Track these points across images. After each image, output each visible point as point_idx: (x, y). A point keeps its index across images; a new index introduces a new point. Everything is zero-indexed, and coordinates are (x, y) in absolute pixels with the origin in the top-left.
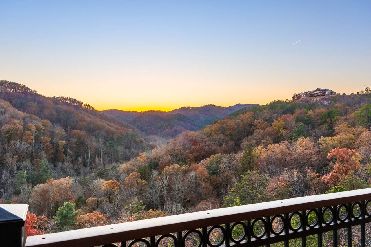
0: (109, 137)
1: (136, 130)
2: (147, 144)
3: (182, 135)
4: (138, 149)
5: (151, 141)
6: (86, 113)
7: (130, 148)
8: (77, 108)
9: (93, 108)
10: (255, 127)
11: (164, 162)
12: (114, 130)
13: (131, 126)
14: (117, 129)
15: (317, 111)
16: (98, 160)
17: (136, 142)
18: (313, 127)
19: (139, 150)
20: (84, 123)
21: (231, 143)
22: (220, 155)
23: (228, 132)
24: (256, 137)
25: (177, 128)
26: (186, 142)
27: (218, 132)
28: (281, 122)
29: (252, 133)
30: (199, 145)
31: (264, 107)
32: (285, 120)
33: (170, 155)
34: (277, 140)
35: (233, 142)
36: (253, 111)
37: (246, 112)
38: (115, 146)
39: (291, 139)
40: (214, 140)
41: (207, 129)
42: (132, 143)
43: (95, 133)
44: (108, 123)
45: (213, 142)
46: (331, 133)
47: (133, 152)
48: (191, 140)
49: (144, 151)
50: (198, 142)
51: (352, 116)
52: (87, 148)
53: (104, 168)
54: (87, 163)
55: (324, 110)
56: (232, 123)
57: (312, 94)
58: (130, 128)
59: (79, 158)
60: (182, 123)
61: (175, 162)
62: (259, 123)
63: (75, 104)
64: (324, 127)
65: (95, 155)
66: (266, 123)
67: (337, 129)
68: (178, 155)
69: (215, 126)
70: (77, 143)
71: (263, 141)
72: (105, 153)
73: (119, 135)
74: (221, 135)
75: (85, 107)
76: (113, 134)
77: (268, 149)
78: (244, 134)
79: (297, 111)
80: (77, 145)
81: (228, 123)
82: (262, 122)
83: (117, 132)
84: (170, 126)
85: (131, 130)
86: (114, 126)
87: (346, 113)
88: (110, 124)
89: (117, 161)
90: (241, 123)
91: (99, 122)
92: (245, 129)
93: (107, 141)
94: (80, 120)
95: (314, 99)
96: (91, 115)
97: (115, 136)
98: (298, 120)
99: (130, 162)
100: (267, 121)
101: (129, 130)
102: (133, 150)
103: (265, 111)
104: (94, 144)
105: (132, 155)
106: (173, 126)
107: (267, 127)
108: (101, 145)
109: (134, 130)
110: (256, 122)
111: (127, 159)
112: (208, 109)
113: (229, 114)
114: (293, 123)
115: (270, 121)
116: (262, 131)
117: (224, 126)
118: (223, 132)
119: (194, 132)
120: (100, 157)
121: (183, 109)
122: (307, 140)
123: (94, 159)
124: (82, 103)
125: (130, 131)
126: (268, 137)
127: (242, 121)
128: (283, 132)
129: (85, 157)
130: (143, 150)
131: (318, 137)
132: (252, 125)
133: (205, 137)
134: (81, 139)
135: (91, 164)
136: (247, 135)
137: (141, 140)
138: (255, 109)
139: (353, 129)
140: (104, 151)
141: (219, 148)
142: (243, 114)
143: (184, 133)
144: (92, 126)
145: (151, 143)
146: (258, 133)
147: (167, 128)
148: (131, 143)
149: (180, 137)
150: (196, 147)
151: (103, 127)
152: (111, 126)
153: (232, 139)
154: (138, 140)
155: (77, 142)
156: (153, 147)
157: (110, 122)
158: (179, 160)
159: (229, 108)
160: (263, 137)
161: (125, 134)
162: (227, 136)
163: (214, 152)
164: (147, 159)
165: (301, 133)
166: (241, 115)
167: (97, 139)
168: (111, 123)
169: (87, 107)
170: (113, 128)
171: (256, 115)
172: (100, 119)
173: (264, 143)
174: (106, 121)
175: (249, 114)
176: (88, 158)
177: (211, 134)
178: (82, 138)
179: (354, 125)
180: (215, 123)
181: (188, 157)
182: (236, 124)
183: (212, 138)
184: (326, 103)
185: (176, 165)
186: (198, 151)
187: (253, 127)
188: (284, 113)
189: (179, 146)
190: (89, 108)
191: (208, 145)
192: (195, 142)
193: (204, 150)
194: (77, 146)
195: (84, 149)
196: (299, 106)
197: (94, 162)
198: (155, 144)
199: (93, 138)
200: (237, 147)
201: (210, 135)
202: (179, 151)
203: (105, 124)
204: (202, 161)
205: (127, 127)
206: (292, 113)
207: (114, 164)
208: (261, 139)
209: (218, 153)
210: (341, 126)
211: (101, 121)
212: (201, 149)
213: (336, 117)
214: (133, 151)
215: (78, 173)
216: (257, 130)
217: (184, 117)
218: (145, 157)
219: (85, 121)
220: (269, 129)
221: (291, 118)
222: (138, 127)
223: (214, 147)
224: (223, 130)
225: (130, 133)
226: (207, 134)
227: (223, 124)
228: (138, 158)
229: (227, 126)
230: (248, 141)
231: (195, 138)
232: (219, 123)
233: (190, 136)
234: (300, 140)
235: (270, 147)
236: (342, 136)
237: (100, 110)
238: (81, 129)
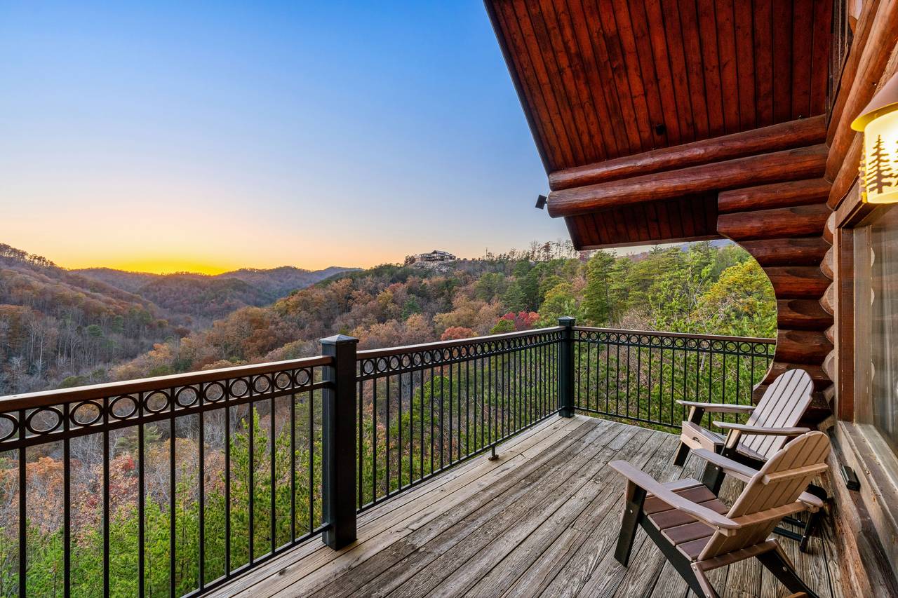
0: (89, 316)
1: (150, 305)
2: (174, 329)
3: (237, 312)
4: (154, 338)
5: (182, 324)
6: (33, 273)
7: (136, 337)
8: (10, 262)
9: (52, 263)
10: (354, 299)
11: (204, 358)
12: (102, 305)
13: (141, 298)
14: (109, 303)
15: (434, 280)
16: (62, 360)
17: (151, 326)
18: (429, 299)
19: (156, 340)
20: (27, 291)
21: (318, 324)
22: (300, 342)
23: (312, 309)
24: (354, 315)
25: (230, 302)
26: (245, 324)
27: (299, 308)
28: (389, 293)
29: (349, 309)
30: (267, 328)
31: (367, 273)
32: (394, 291)
33: (215, 345)
34: (382, 320)
35: (322, 322)
36: (351, 278)
37: (341, 279)
38: (103, 333)
39: (401, 317)
40: (291, 320)
41: (280, 303)
42: (141, 328)
43: (57, 311)
44: (89, 292)
45: (290, 323)
46: (449, 308)
47: (142, 343)
48: (252, 321)
49: (165, 341)
50: (264, 323)
51: (472, 286)
52: (36, 338)
53: (77, 374)
54: (36, 368)
55: (442, 279)
56: (319, 294)
57: (429, 258)
58: (139, 301)
59: (14, 358)
60: (240, 293)
61: (224, 356)
62: (360, 295)
63: (6, 255)
64: (441, 300)
65: (56, 352)
66: (369, 294)
67: (455, 302)
68: (229, 345)
69: (294, 299)
70: (11, 330)
71: (363, 320)
72: (80, 348)
73: (114, 314)
74: (303, 312)
75: (33, 262)
76: (99, 311)
77: (370, 331)
78: (337, 311)
79: (410, 279)
80: (10, 333)
81: (314, 296)
82: (364, 293)
83: (108, 308)
84: (219, 299)
85: (140, 305)
86: (104, 297)
87: (466, 283)
88: (93, 294)
89: (107, 361)
90: (334, 294)
91: (66, 290)
92: (339, 304)
93: (86, 325)
94: (17, 286)
95: (431, 265)
96: (47, 277)
97: (103, 315)
98: (410, 291)
99: (136, 361)
100: (371, 292)
101: (137, 304)
102: (144, 340)
103: (369, 278)
104: (55, 331)
105: (142, 348)
106: (223, 299)
107: (370, 301)
108: (71, 332)
109: (145, 304)
110: (354, 293)
111: (129, 355)
112: (286, 272)
113: (318, 281)
114: (404, 295)
115: (374, 292)
116: (363, 306)
117: (308, 298)
118: (306, 309)
119: (259, 309)
120: (69, 355)
121: (243, 271)
122: (419, 317)
123: (54, 358)
124: (24, 254)
125: (137, 307)
126: (370, 315)
127: (334, 291)
128: (391, 307)
129: (29, 356)
130: (164, 338)
131: (433, 314)
132: (350, 298)
133: (277, 315)
134: (21, 322)
135: (45, 368)
136: (343, 312)
137: (159, 322)
138: (355, 276)
139: (472, 302)
140: (77, 344)
141: (298, 331)
142: (337, 282)
143: (241, 310)
144: (49, 297)
145: (180, 326)
146: (357, 309)
147: (212, 302)
148: (138, 328)
149: (233, 317)
150: (261, 332)
151: (76, 300)
152: (94, 297)
153: (320, 319)
154: (155, 322)
155: (8, 329)
156: (183, 334)
157: (93, 290)
158: (231, 354)
159: (319, 273)
160: (365, 314)
161: (126, 312)
162: (312, 313)
163: (291, 339)
164: (171, 354)
165: (412, 309)
166: (334, 283)
167: (61, 322)
168: (96, 292)
169: (36, 261)
170: (100, 300)
171: (355, 284)
172: (69, 285)
173: (365, 323)
174: (83, 288)
175: (345, 282)
176: (37, 357)
177: (287, 311)
178: (23, 320)
179: (473, 298)
180: (293, 295)
181: (247, 347)
182: (326, 297)
183: (288, 317)
184: (444, 270)
185: (224, 361)
186: (264, 337)
187: (350, 301)
188: (393, 281)
189: (231, 331)
190: (43, 264)
191: (282, 329)
192: (258, 323)
193: (274, 336)
194: (9, 335)
195: (27, 341)
196: (412, 273)
197: (54, 365)
198: (188, 328)
199: (51, 320)
200: (327, 330)
201: (284, 313)
202: (232, 338)
203: (81, 295)
204: (270, 353)
205: (131, 299)
206: (404, 281)
207: (100, 366)
208: (361, 318)
209: (297, 340)
210: (460, 300)
211: (72, 289)
212: (269, 335)
213: (455, 288)
214: (142, 341)
215: (12, 388)
216: (356, 305)
217: (244, 284)
218: (165, 350)
219: (31, 288)
220: (373, 303)
221: (401, 288)
222: (155, 299)
223: (291, 331)
224: (305, 305)
225: (138, 311)
226: (280, 311)
227: (306, 296)
228: (152, 353)
229: (313, 299)
230: (342, 321)
231: (259, 318)
232: (301, 295)
233: (251, 315)
234: (412, 318)
235: (373, 327)
236: (459, 312)
237: (71, 269)
238: (21, 303)
